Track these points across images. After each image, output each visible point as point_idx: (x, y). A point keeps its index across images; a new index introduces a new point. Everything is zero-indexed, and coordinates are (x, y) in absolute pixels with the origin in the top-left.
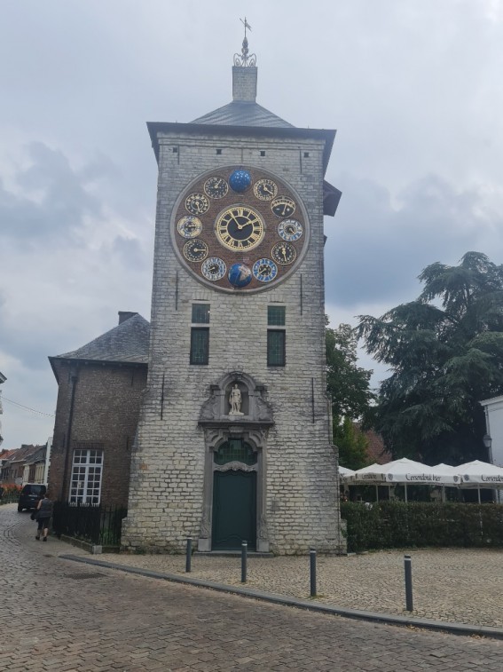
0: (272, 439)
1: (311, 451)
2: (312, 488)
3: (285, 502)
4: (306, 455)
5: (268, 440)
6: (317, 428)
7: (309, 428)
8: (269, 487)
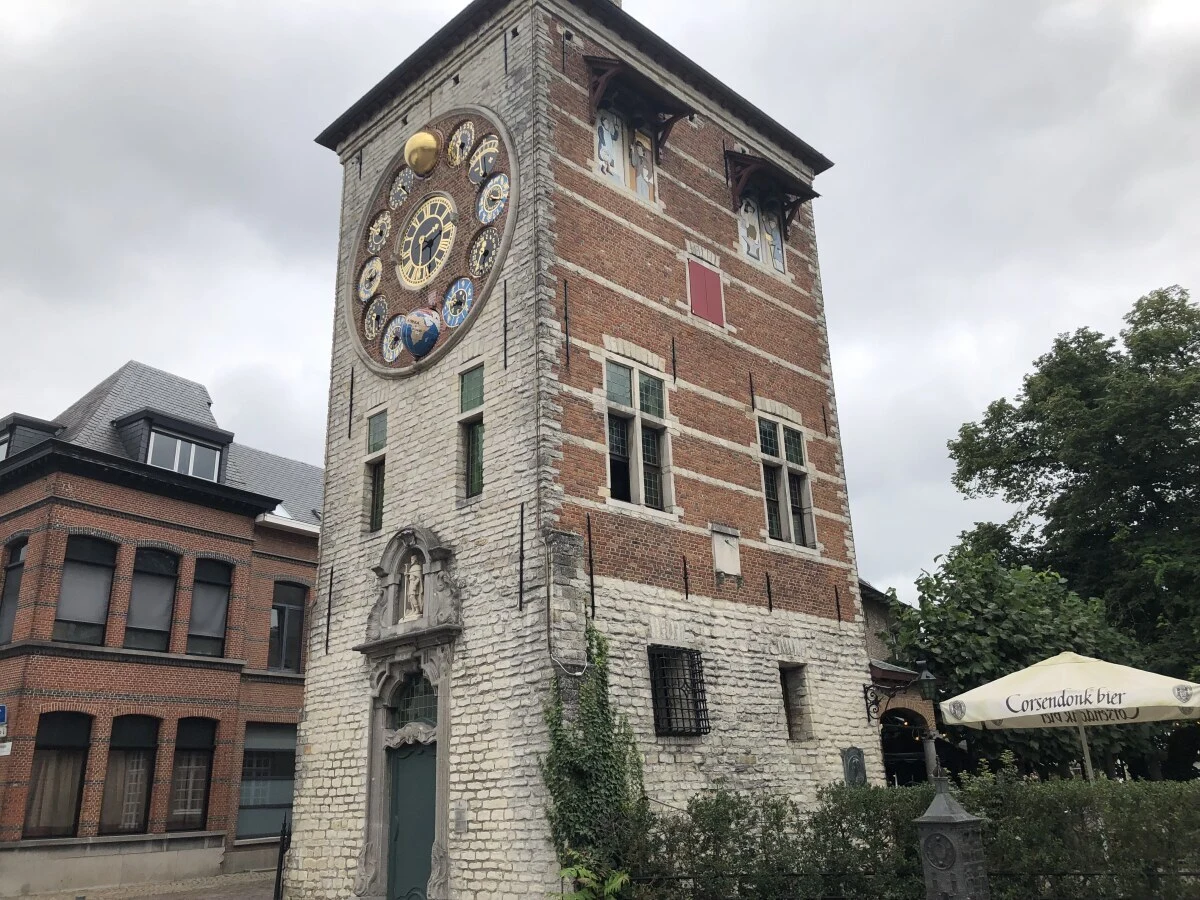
0: (460, 663)
1: (518, 680)
2: (518, 773)
3: (477, 810)
4: (508, 694)
5: (455, 667)
6: (529, 621)
7: (514, 626)
8: (454, 778)
